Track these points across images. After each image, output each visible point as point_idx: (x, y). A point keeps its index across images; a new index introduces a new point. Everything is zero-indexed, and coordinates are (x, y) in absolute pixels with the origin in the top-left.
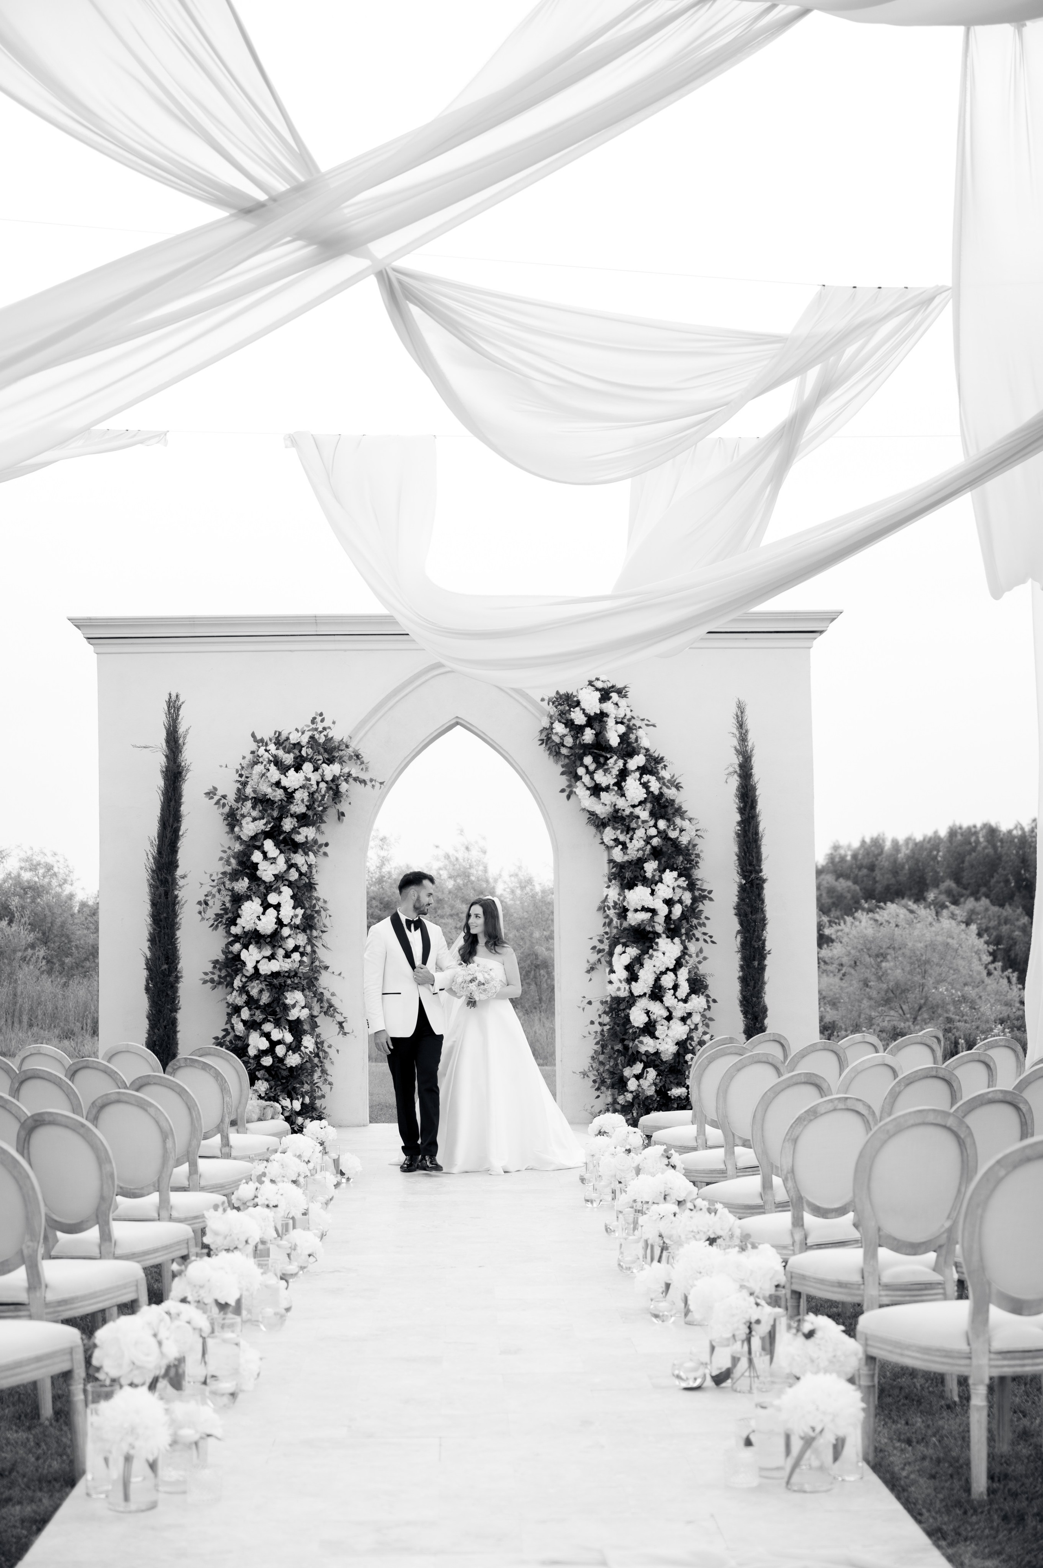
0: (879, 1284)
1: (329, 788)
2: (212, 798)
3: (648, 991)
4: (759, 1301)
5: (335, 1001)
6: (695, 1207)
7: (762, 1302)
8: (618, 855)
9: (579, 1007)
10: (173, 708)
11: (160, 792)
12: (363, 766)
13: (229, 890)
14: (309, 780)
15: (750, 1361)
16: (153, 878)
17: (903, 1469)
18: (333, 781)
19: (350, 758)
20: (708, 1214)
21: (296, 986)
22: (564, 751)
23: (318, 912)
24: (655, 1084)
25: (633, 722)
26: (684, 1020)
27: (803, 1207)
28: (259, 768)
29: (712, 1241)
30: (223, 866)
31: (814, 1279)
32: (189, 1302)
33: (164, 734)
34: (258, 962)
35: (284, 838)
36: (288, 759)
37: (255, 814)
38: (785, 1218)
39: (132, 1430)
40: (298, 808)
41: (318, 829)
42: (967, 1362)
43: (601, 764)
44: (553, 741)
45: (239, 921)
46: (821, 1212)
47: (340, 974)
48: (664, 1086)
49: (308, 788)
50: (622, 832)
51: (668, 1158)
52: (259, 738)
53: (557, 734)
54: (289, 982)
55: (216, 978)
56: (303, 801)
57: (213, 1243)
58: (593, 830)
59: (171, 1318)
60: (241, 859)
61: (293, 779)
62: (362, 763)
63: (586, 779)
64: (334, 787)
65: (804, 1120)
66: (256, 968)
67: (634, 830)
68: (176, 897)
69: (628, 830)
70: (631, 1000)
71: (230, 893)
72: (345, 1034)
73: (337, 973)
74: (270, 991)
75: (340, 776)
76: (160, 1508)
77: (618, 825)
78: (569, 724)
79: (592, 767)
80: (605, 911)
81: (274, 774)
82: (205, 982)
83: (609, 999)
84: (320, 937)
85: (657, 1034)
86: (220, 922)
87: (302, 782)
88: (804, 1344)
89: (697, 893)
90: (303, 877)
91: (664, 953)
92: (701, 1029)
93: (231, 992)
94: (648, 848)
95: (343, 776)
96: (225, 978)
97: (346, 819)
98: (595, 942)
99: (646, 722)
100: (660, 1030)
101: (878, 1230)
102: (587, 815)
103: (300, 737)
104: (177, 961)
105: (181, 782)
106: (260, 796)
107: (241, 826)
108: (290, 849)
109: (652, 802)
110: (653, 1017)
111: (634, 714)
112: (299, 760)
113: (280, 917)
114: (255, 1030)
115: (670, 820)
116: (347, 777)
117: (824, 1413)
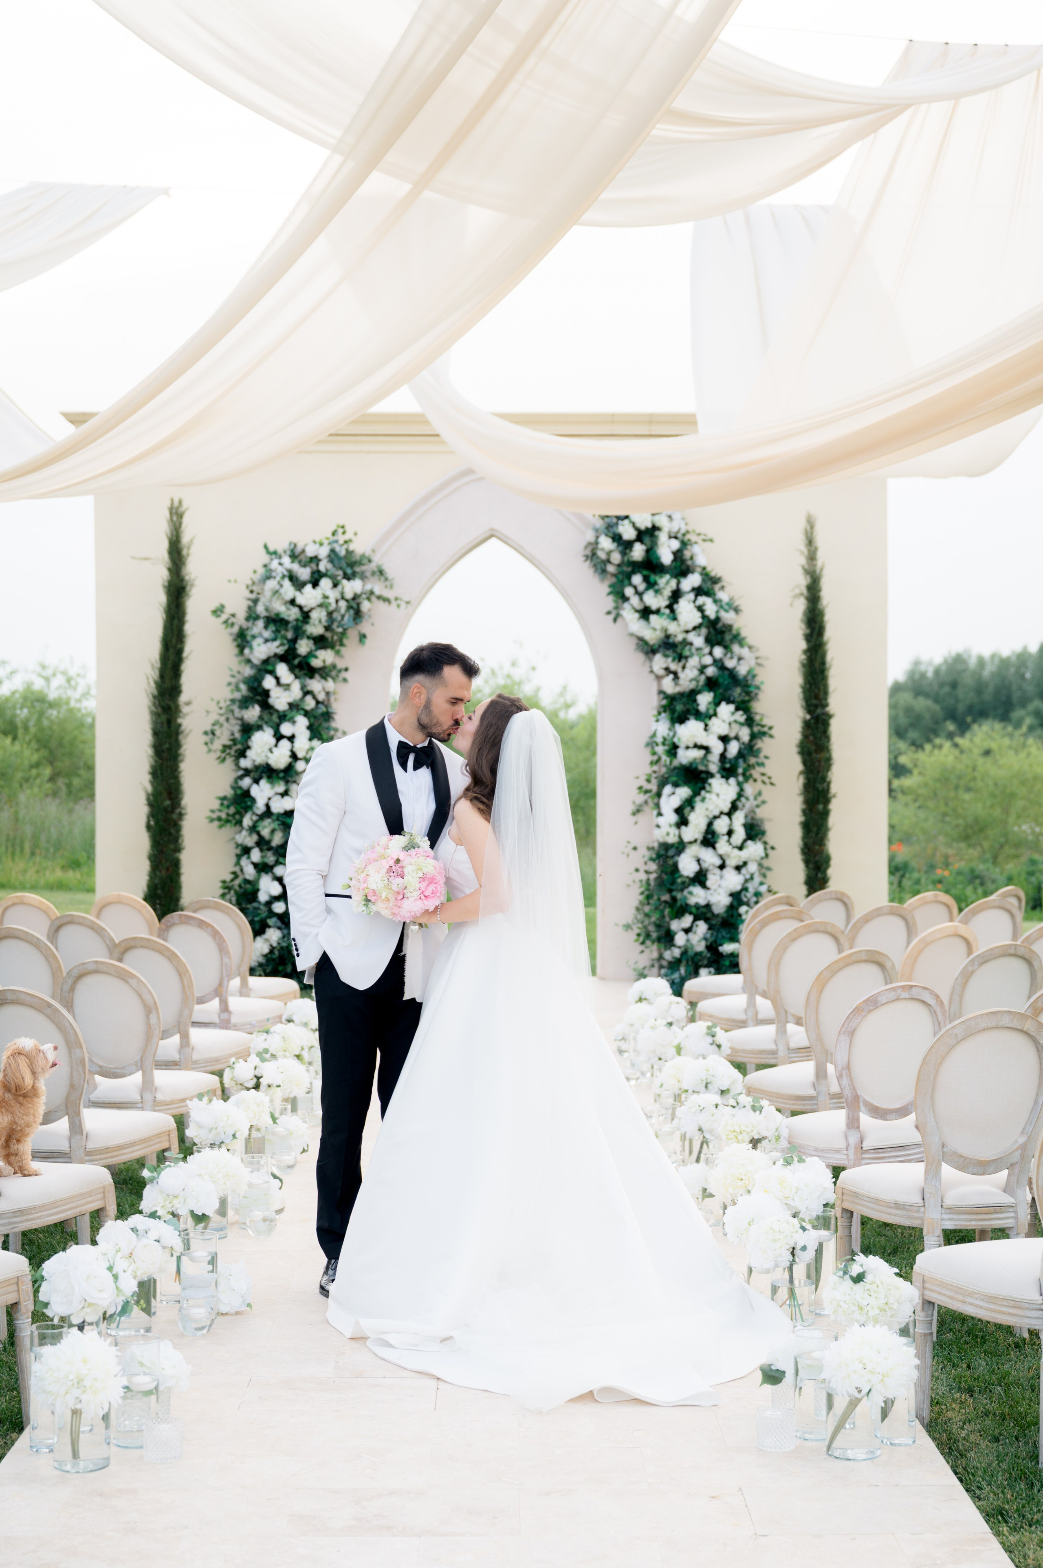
0: (942, 1206)
1: (350, 607)
2: (219, 616)
3: (700, 837)
4: (804, 1224)
6: (738, 1103)
7: (808, 1226)
8: (669, 685)
9: (623, 853)
10: (176, 515)
11: (162, 609)
12: (388, 583)
13: (237, 719)
14: (326, 597)
15: (792, 1292)
16: (154, 704)
17: (962, 1428)
18: (354, 599)
19: (373, 573)
20: (752, 1112)
22: (611, 569)
24: (705, 939)
25: (688, 537)
26: (738, 868)
27: (859, 1107)
28: (271, 584)
29: (755, 1143)
30: (232, 691)
31: (868, 1197)
32: (159, 1218)
33: (165, 545)
34: (269, 799)
35: (300, 662)
36: (304, 573)
37: (267, 634)
39: (79, 1382)
40: (315, 628)
41: (338, 653)
43: (650, 585)
44: (598, 558)
45: (249, 753)
46: (879, 1113)
48: (715, 941)
49: (326, 607)
50: (673, 660)
51: (713, 1036)
52: (272, 549)
53: (603, 549)
55: (223, 816)
56: (320, 621)
57: (196, 1137)
58: (641, 657)
59: (137, 1235)
60: (251, 684)
61: (309, 597)
62: (386, 579)
63: (635, 600)
64: (355, 606)
65: (862, 1011)
66: (268, 806)
67: (686, 658)
68: (180, 725)
69: (681, 658)
70: (681, 847)
71: (239, 722)
75: (362, 593)
76: (112, 1467)
77: (669, 652)
78: (617, 538)
79: (642, 587)
80: (653, 748)
81: (289, 591)
82: (211, 820)
83: (656, 845)
85: (709, 883)
86: (229, 754)
87: (319, 600)
88: (852, 1289)
89: (756, 729)
90: (320, 706)
91: (718, 795)
92: (757, 879)
93: (240, 832)
94: (703, 678)
95: (365, 594)
96: (233, 815)
97: (368, 641)
98: (642, 782)
99: (702, 537)
100: (712, 880)
101: (943, 1145)
102: (636, 641)
103: (318, 550)
104: (180, 797)
105: (186, 598)
106: (273, 615)
107: (251, 648)
108: (305, 675)
109: (707, 627)
110: (705, 865)
111: (690, 528)
112: (316, 576)
113: (295, 749)
114: (267, 873)
115: (727, 648)
116: (370, 595)
117: (872, 1372)
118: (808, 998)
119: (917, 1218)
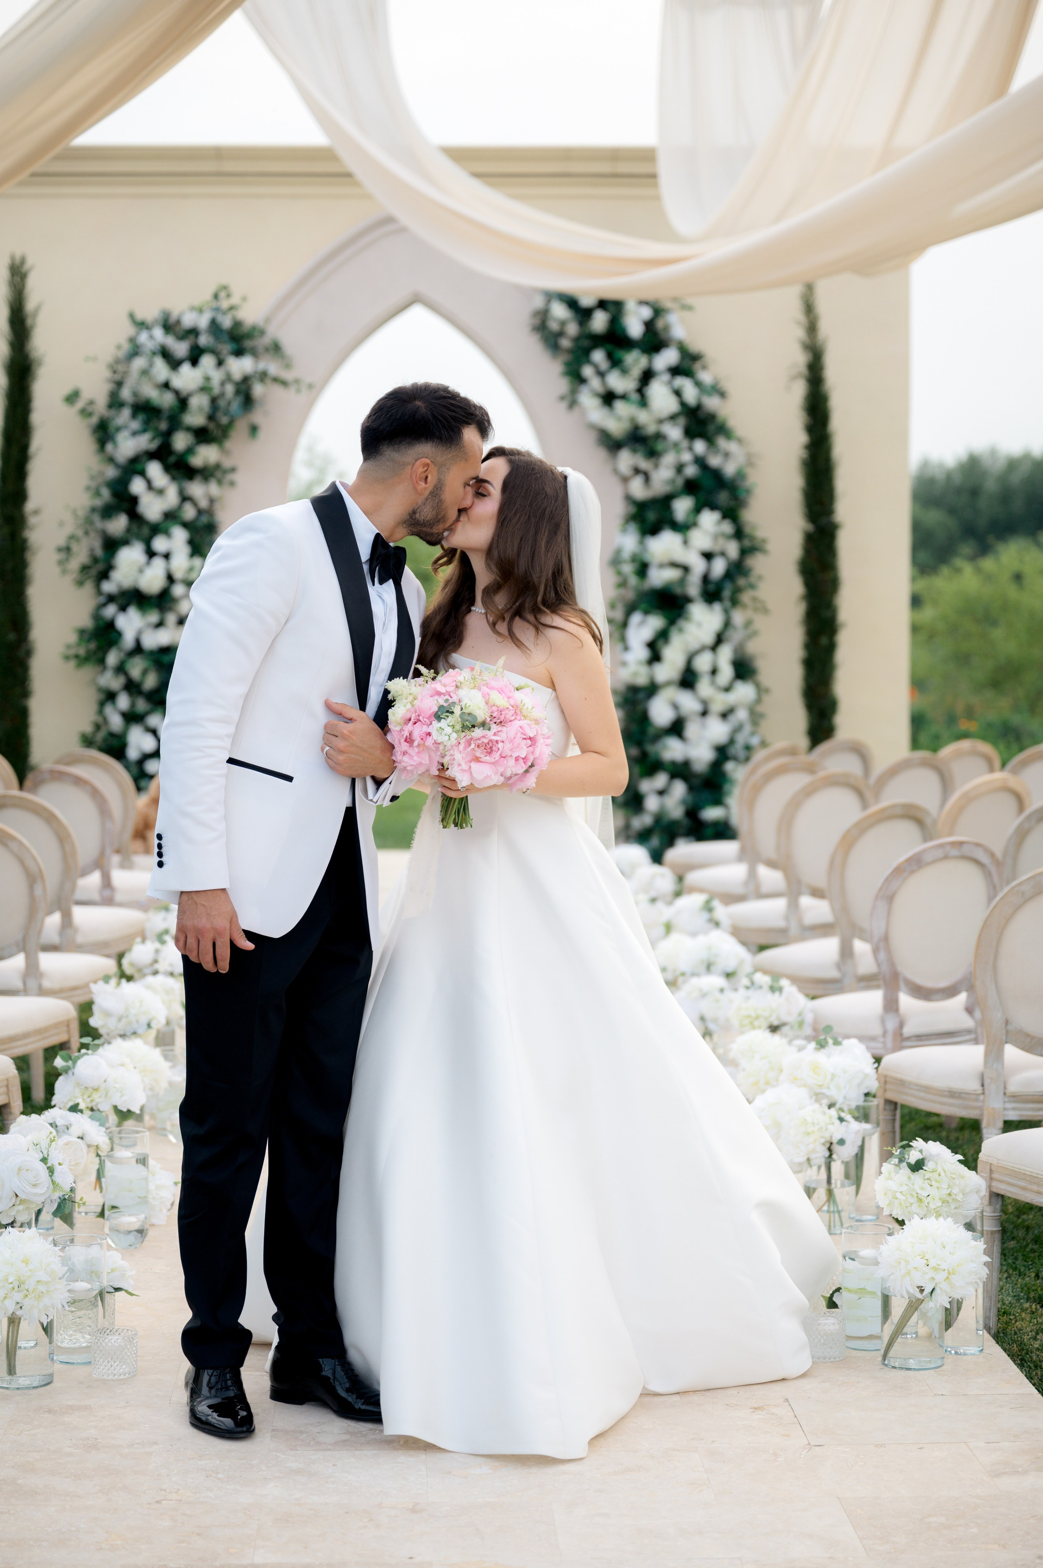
0: (1005, 1094)
1: (238, 392)
2: (73, 404)
3: (676, 677)
4: (843, 1115)
6: (751, 985)
7: (848, 1117)
8: (638, 490)
10: (18, 275)
12: (286, 362)
13: (99, 531)
14: (207, 379)
15: (830, 1193)
17: (1035, 1339)
18: (243, 381)
19: (267, 350)
20: (770, 994)
22: (565, 343)
24: (684, 802)
25: (662, 303)
26: (724, 715)
27: (898, 986)
28: (139, 363)
29: (774, 1029)
30: (92, 497)
31: (917, 1085)
32: (81, 1111)
34: (140, 632)
35: (177, 461)
36: (181, 349)
37: (135, 425)
38: (874, 999)
40: (195, 418)
41: (223, 448)
43: (615, 362)
44: (549, 329)
45: (112, 574)
46: (922, 993)
48: (696, 806)
49: (209, 392)
50: (644, 457)
51: (710, 911)
52: (139, 318)
53: (555, 320)
55: (82, 652)
56: (201, 409)
57: (103, 1027)
58: (601, 454)
59: (57, 1131)
60: (115, 488)
61: (187, 378)
62: (283, 357)
63: (595, 383)
64: (245, 390)
65: (905, 871)
66: (137, 641)
67: (660, 454)
68: (26, 540)
69: (653, 454)
70: (652, 689)
71: (101, 536)
75: (254, 374)
76: (56, 1384)
77: (638, 446)
78: (573, 305)
79: (604, 365)
80: (618, 567)
81: (161, 371)
82: (67, 658)
83: (622, 687)
85: (688, 734)
86: (88, 576)
87: (200, 382)
88: (909, 1178)
89: (747, 543)
90: (202, 515)
91: (699, 625)
92: (748, 729)
93: (103, 673)
94: (680, 479)
95: (258, 375)
96: (94, 653)
97: (262, 434)
99: (680, 304)
100: (692, 729)
101: (1007, 1022)
102: (596, 433)
103: (196, 319)
104: (28, 629)
105: (32, 380)
106: (142, 402)
107: (115, 443)
108: (184, 476)
109: (686, 416)
110: (683, 712)
111: (665, 294)
112: (195, 351)
113: (171, 570)
114: (137, 723)
115: (710, 441)
116: (263, 376)
117: (936, 1269)
118: (831, 863)
119: (975, 1108)
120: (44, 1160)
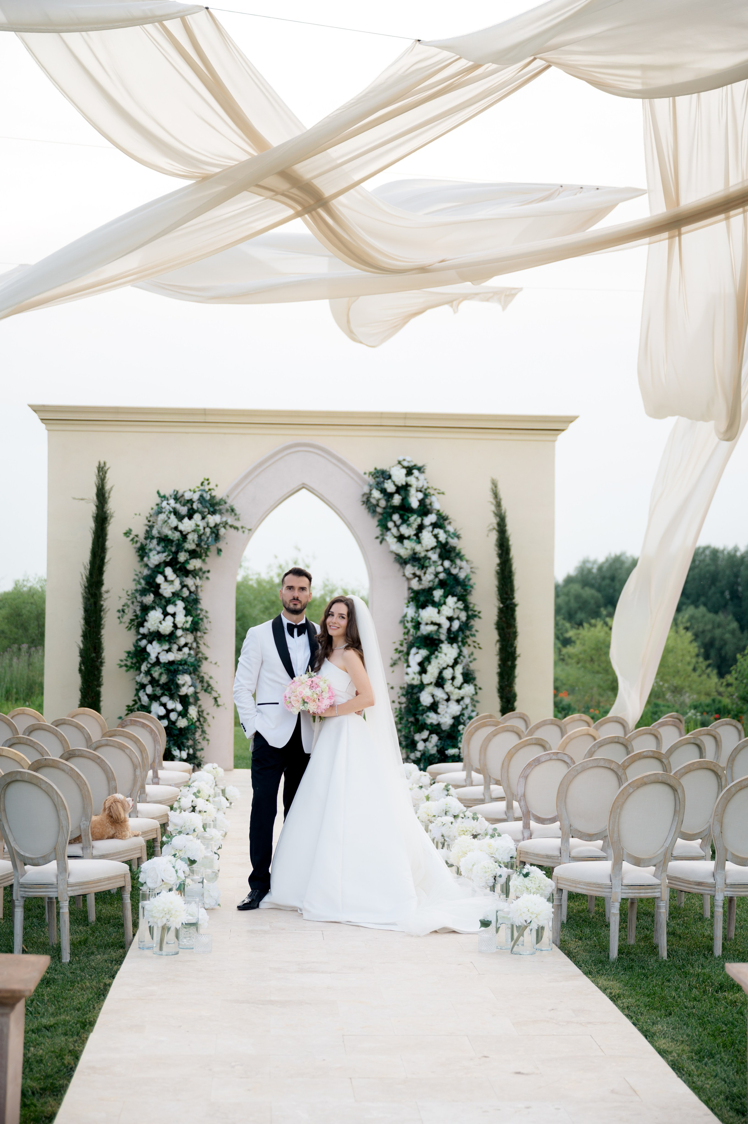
0: (570, 857)
1: (212, 532)
2: (128, 537)
3: (434, 680)
4: (500, 865)
5: (212, 682)
6: (465, 816)
7: (502, 865)
8: (415, 584)
10: (102, 471)
11: (92, 531)
12: (236, 517)
13: (139, 602)
14: (198, 526)
16: (86, 592)
17: (575, 949)
18: (215, 527)
19: (227, 511)
20: (472, 820)
21: (185, 671)
22: (379, 510)
23: (202, 619)
24: (437, 746)
25: (428, 491)
26: (458, 701)
27: (530, 817)
28: (162, 517)
29: (475, 836)
30: (136, 585)
33: (94, 490)
34: (159, 653)
35: (180, 567)
36: (183, 510)
37: (159, 548)
38: (520, 824)
39: (169, 912)
40: (190, 545)
41: (204, 561)
42: (610, 890)
43: (405, 521)
44: (371, 503)
45: (146, 624)
46: (540, 820)
47: (216, 663)
48: (443, 747)
49: (198, 532)
50: (418, 569)
51: (448, 791)
52: (162, 494)
53: (374, 498)
54: (181, 668)
55: (129, 664)
56: (193, 541)
58: (397, 566)
60: (148, 580)
61: (186, 525)
62: (235, 515)
63: (394, 531)
64: (216, 531)
65: (532, 765)
66: (157, 658)
67: (427, 567)
68: (102, 606)
69: (423, 567)
70: (422, 687)
71: (140, 604)
72: (218, 706)
73: (214, 662)
74: (168, 674)
75: (220, 523)
77: (416, 564)
78: (383, 491)
79: (399, 522)
80: (404, 624)
81: (174, 521)
82: (121, 666)
83: (406, 686)
84: (203, 637)
85: (439, 710)
86: (133, 625)
87: (193, 527)
88: (523, 880)
89: (470, 613)
90: (192, 594)
91: (446, 654)
92: (470, 708)
93: (139, 675)
94: (437, 580)
95: (222, 524)
96: (135, 664)
97: (223, 554)
98: (397, 646)
99: (438, 491)
100: (441, 708)
101: (571, 826)
102: (394, 556)
103: (192, 495)
104: (101, 651)
105: (107, 525)
106: (163, 536)
107: (149, 557)
108: (183, 574)
109: (440, 548)
110: (437, 699)
111: (430, 485)
112: (191, 512)
113: (176, 622)
114: (156, 701)
115: (452, 561)
116: (225, 524)
117: (532, 913)
118: (503, 764)
120: (174, 867)
